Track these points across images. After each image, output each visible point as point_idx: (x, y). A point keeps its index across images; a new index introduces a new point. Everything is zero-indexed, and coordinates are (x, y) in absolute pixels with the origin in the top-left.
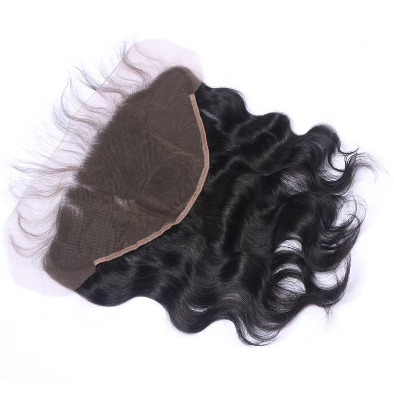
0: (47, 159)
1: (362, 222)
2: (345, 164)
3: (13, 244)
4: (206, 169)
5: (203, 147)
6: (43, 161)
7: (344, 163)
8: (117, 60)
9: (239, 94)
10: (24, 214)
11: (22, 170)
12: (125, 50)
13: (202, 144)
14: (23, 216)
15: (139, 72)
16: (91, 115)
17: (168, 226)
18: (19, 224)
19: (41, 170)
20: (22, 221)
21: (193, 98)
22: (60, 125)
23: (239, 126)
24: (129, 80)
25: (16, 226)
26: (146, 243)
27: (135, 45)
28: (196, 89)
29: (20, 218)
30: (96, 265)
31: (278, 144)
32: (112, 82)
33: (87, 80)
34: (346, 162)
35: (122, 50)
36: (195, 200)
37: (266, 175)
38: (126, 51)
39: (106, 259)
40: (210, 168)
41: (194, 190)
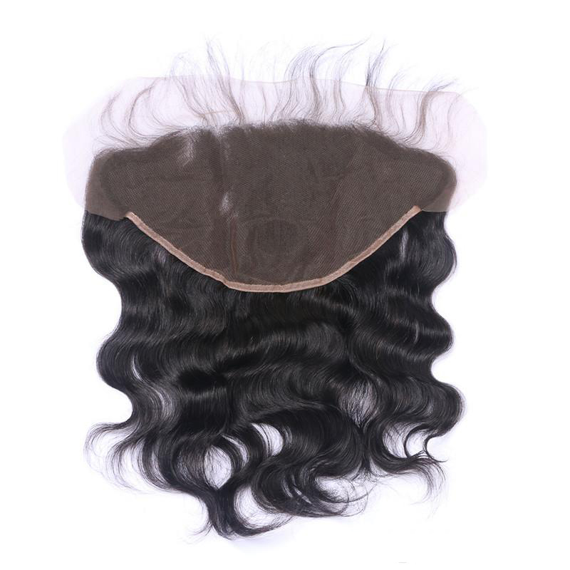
0: (240, 78)
1: (342, 516)
2: (417, 455)
3: (111, 102)
4: (319, 282)
5: (349, 263)
6: (236, 75)
7: (417, 452)
8: (423, 87)
9: (454, 266)
10: (155, 93)
11: (210, 57)
12: (443, 87)
13: (353, 258)
14: (152, 91)
15: (422, 123)
16: (328, 97)
17: (219, 277)
18: (140, 94)
19: (222, 80)
20: (145, 95)
21: (414, 212)
22: (295, 66)
23: (402, 292)
24: (403, 118)
25: (135, 93)
26: (183, 261)
27: (458, 97)
28: (428, 210)
29: (148, 90)
30: (128, 217)
31: (403, 352)
32: (389, 95)
33: (375, 65)
34: (419, 454)
35: (442, 84)
36: (268, 291)
37: (352, 361)
38: (444, 90)
39: (141, 224)
40: (323, 286)
41: (282, 282)
